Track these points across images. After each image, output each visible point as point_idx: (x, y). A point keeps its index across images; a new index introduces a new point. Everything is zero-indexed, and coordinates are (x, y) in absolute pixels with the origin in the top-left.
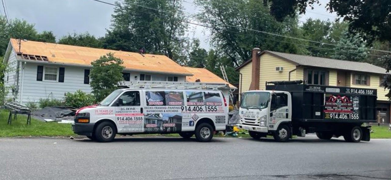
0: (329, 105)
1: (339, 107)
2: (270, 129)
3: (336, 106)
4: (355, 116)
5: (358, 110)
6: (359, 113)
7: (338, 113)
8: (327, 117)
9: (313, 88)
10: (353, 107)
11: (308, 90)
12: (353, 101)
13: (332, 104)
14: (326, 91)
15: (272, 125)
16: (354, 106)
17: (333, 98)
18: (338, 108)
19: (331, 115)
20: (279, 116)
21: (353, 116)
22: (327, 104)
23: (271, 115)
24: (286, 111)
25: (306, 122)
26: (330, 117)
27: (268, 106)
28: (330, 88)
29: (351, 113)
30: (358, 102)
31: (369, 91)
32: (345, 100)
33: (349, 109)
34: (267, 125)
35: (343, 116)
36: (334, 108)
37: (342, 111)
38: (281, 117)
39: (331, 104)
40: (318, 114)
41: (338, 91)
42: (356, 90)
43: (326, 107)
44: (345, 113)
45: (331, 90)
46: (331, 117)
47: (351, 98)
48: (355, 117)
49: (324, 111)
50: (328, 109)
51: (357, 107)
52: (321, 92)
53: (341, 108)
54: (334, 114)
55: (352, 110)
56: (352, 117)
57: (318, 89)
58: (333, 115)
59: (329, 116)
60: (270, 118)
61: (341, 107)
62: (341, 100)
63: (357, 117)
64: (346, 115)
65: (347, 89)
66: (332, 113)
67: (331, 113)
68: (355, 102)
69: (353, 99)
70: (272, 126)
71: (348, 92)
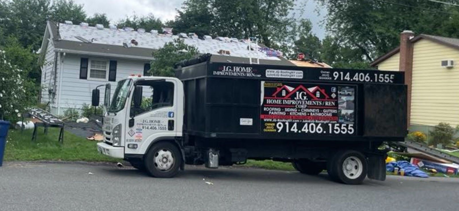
0: (274, 104)
1: (301, 109)
2: (129, 151)
3: (292, 106)
4: (342, 128)
5: (351, 114)
6: (354, 121)
7: (298, 121)
8: (269, 129)
9: (232, 69)
10: (337, 109)
11: (218, 73)
12: (339, 96)
13: (282, 102)
14: (267, 76)
15: (134, 143)
16: (342, 107)
17: (285, 89)
18: (298, 111)
19: (280, 126)
20: (150, 127)
21: (340, 127)
22: (269, 101)
23: (131, 124)
24: (170, 116)
25: (214, 138)
26: (278, 129)
27: (126, 106)
28: (275, 71)
29: (335, 122)
30: (352, 98)
31: (384, 77)
32: (318, 95)
33: (328, 113)
34: (122, 145)
35: (312, 126)
36: (287, 110)
37: (308, 116)
38: (155, 128)
39: (279, 102)
40: (246, 122)
41: (298, 75)
42: (348, 74)
43: (265, 109)
44: (317, 121)
45: (280, 74)
46: (280, 129)
47: (334, 90)
48: (344, 130)
49: (262, 116)
50: (270, 112)
51: (348, 108)
52: (253, 77)
53: (308, 110)
54: (287, 124)
55: (334, 115)
56: (337, 130)
57: (245, 73)
58: (285, 126)
59: (275, 127)
60: (128, 129)
61: (307, 108)
62: (305, 93)
63: (351, 131)
64: (320, 124)
65: (322, 72)
66: (284, 120)
67: (278, 120)
68: (344, 98)
69: (339, 92)
70: (135, 147)
71: (325, 77)
